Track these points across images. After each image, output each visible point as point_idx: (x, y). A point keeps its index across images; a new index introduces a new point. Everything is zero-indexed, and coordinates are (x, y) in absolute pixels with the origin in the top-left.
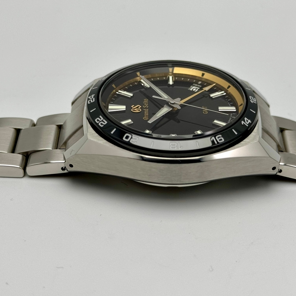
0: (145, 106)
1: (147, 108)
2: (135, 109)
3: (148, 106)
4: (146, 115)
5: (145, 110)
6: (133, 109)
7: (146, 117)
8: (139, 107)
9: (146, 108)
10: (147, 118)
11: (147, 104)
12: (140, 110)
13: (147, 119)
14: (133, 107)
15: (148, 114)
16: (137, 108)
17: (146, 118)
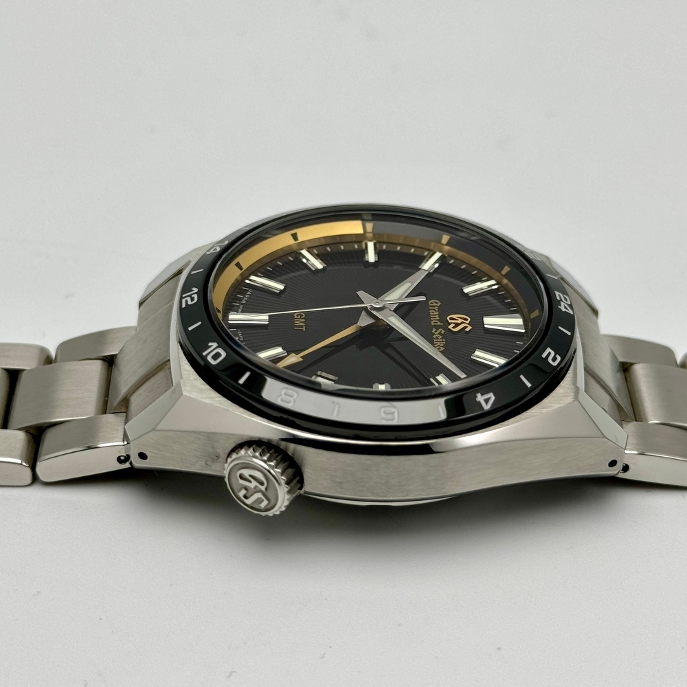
0: (440, 334)
1: (435, 326)
2: (463, 323)
3: (433, 331)
4: (434, 310)
5: (439, 324)
6: (468, 322)
7: (435, 306)
8: (453, 325)
9: (437, 327)
10: (431, 303)
11: (435, 336)
12: (451, 319)
13: (432, 301)
14: (466, 327)
15: (432, 314)
16: (457, 325)
17: (435, 304)
